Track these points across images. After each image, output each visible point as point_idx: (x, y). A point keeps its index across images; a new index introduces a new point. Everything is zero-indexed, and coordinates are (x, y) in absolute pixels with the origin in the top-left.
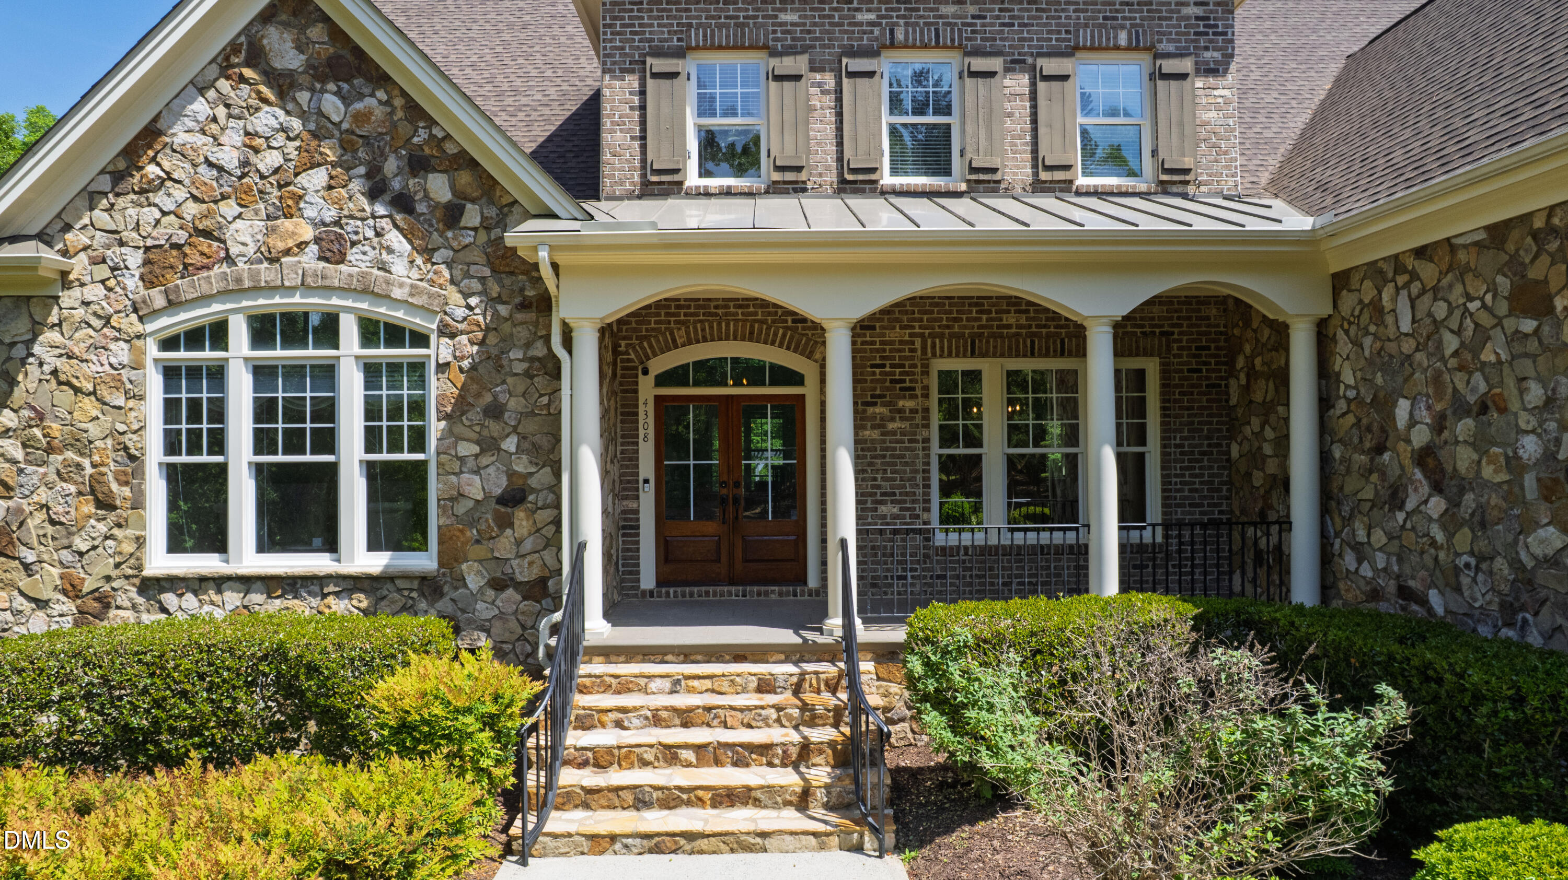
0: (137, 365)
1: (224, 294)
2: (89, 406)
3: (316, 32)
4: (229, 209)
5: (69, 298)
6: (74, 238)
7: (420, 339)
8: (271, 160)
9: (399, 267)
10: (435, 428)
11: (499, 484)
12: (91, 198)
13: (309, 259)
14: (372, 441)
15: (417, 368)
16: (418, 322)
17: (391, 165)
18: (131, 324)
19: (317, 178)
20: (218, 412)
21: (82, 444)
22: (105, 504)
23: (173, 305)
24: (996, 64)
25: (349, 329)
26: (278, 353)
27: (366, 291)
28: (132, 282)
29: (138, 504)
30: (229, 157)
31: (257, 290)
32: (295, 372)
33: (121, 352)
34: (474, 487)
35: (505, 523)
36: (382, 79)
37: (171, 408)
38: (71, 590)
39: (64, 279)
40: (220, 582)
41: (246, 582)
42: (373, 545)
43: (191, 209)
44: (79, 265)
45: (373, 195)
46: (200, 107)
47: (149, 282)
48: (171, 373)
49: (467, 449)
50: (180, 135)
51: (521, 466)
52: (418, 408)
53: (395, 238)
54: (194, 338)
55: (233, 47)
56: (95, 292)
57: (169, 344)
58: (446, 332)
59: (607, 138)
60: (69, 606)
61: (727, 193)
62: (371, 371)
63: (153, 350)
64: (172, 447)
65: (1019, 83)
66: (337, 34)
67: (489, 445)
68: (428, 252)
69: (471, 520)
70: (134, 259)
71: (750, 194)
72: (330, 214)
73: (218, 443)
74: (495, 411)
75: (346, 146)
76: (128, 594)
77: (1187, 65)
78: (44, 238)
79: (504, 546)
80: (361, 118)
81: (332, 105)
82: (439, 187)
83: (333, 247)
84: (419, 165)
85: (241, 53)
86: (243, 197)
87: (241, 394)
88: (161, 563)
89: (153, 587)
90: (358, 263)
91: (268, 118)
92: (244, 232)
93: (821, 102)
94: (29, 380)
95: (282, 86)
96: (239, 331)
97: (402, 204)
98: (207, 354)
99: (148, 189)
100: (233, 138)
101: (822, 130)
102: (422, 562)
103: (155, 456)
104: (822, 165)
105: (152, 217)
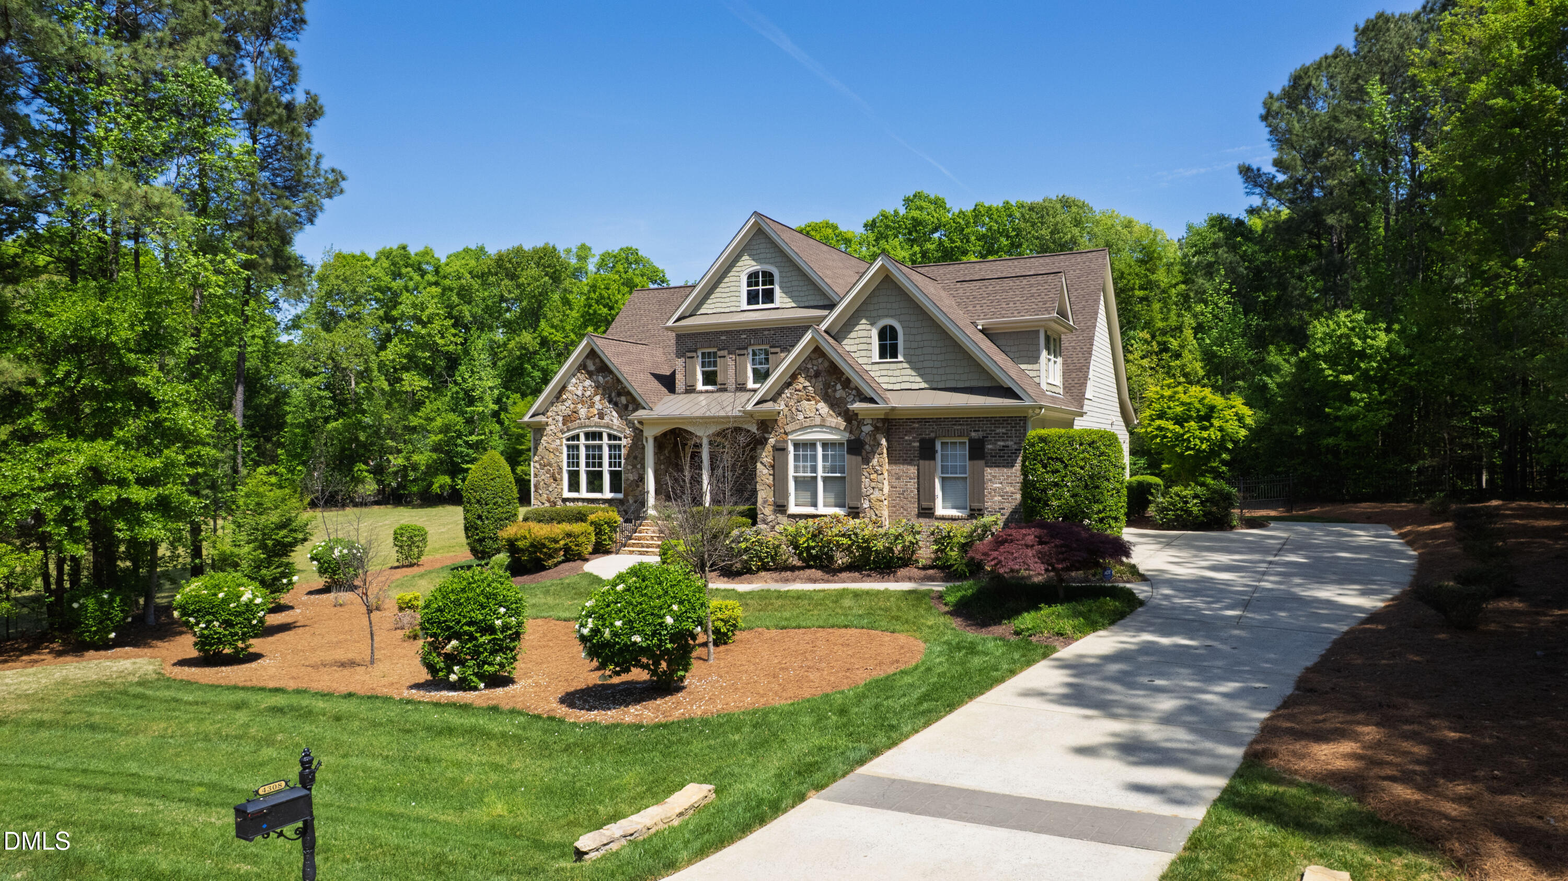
0: (561, 445)
1: (579, 428)
2: (552, 455)
3: (597, 361)
4: (580, 406)
5: (548, 428)
6: (549, 414)
7: (620, 439)
8: (588, 393)
9: (615, 421)
10: (623, 461)
11: (635, 476)
12: (552, 404)
13: (596, 419)
14: (610, 465)
15: (620, 446)
16: (619, 434)
17: (613, 395)
18: (560, 435)
19: (598, 398)
20: (578, 457)
21: (550, 465)
22: (555, 480)
23: (569, 430)
24: (778, 350)
25: (605, 436)
26: (591, 442)
27: (608, 427)
28: (560, 424)
29: (562, 480)
30: (579, 393)
31: (585, 426)
32: (594, 447)
33: (558, 442)
34: (630, 477)
35: (635, 486)
36: (611, 372)
37: (568, 456)
38: (549, 501)
39: (547, 424)
40: (578, 500)
41: (583, 500)
42: (610, 491)
43: (572, 406)
44: (550, 420)
45: (610, 402)
46: (574, 380)
47: (564, 424)
48: (568, 447)
49: (630, 467)
50: (570, 388)
51: (638, 471)
52: (620, 457)
53: (614, 413)
54: (572, 438)
55: (580, 365)
56: (553, 427)
57: (568, 440)
58: (626, 437)
59: (678, 377)
60: (547, 504)
61: (707, 392)
62: (610, 447)
63: (564, 442)
64: (568, 465)
66: (602, 361)
67: (633, 466)
68: (621, 417)
69: (630, 485)
70: (561, 419)
71: (712, 392)
72: (601, 407)
73: (578, 465)
74: (634, 458)
75: (604, 389)
76: (560, 502)
78: (543, 414)
80: (607, 383)
81: (601, 379)
82: (623, 400)
83: (601, 416)
84: (619, 394)
85: (582, 367)
86: (583, 403)
87: (583, 452)
88: (567, 494)
89: (565, 500)
90: (607, 419)
91: (588, 383)
92: (583, 412)
93: (731, 363)
94: (540, 448)
95: (590, 374)
96: (582, 437)
97: (616, 404)
98: (576, 442)
99: (564, 401)
100: (581, 388)
101: (731, 372)
102: (620, 496)
103: (565, 468)
104: (731, 383)
105: (564, 408)
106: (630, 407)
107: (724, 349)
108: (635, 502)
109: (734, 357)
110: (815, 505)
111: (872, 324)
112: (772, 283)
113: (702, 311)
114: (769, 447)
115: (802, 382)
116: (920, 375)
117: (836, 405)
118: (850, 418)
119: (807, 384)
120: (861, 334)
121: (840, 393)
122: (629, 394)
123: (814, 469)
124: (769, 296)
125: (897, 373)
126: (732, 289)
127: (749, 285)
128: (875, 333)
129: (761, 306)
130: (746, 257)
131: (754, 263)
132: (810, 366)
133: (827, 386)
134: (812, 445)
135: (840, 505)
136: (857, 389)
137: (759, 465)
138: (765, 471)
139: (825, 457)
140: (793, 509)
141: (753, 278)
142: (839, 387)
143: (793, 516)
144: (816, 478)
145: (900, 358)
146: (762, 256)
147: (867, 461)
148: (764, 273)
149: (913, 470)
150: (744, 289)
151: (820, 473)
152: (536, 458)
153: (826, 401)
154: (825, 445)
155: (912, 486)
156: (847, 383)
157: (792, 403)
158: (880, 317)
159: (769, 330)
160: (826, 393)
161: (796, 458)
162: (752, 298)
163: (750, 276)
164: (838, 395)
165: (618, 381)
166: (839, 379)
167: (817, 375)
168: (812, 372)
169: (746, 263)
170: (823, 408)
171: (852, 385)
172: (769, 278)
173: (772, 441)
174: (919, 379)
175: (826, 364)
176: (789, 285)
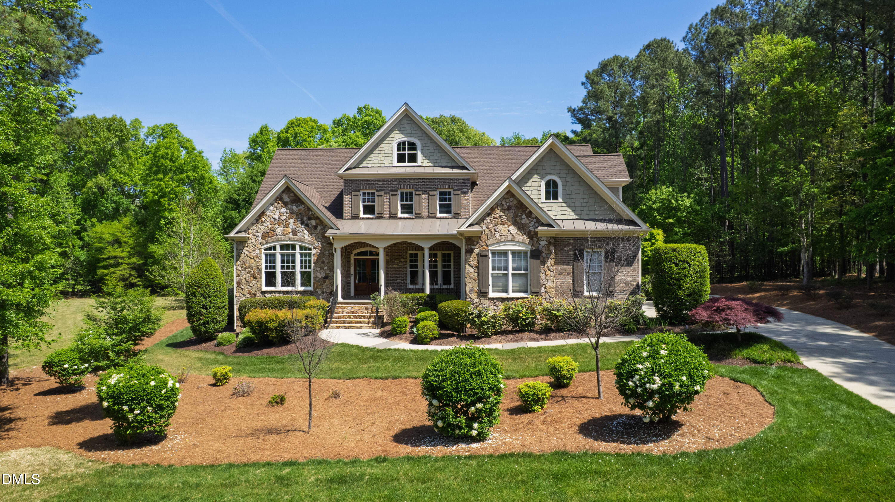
0: (261, 254)
1: (276, 241)
2: (252, 261)
3: (292, 195)
4: (277, 226)
5: (249, 242)
6: (250, 231)
7: (310, 249)
8: (284, 217)
9: (306, 237)
10: (313, 265)
11: (324, 275)
12: (253, 224)
13: (291, 235)
14: (302, 267)
15: (309, 255)
16: (310, 246)
17: (305, 219)
18: (260, 246)
19: (292, 221)
20: (274, 262)
21: (251, 268)
22: (255, 278)
23: (267, 243)
24: (421, 193)
25: (297, 247)
26: (285, 252)
27: (300, 241)
28: (260, 239)
29: (261, 278)
30: (276, 217)
31: (282, 240)
32: (288, 255)
33: (258, 251)
34: (319, 276)
35: (325, 282)
36: (303, 203)
37: (266, 262)
38: (249, 293)
39: (248, 239)
40: (275, 292)
41: (279, 292)
42: (302, 286)
43: (270, 226)
44: (251, 236)
45: (302, 224)
46: (271, 208)
47: (263, 239)
48: (266, 255)
49: (318, 269)
50: (268, 213)
51: (327, 272)
52: (310, 262)
53: (306, 232)
54: (270, 249)
55: (277, 197)
56: (253, 241)
57: (266, 250)
58: (315, 248)
59: (345, 208)
60: (249, 296)
61: (368, 218)
62: (302, 255)
63: (263, 251)
64: (266, 268)
65: (425, 196)
66: (295, 195)
67: (322, 268)
68: (311, 234)
69: (319, 281)
70: (260, 235)
71: (372, 219)
72: (294, 227)
73: (274, 267)
74: (323, 262)
75: (297, 215)
76: (259, 294)
77: (459, 192)
78: (245, 231)
79: (324, 286)
80: (300, 210)
81: (294, 208)
82: (313, 223)
83: (295, 233)
84: (310, 218)
85: (279, 199)
86: (279, 224)
87: (279, 259)
88: (264, 288)
89: (263, 293)
90: (299, 236)
91: (283, 210)
92: (279, 230)
93: (386, 200)
94: (242, 256)
95: (286, 204)
96: (278, 248)
97: (307, 225)
98: (273, 252)
99: (262, 222)
100: (277, 213)
101: (386, 206)
102: (310, 289)
103: (263, 270)
104: (386, 213)
105: (263, 228)
106: (319, 228)
107: (380, 191)
108: (323, 293)
109: (388, 196)
110: (506, 291)
111: (542, 178)
112: (415, 149)
113: (363, 165)
114: (474, 255)
115: (498, 212)
116: (573, 211)
117: (521, 227)
118: (532, 236)
119: (502, 214)
120: (534, 184)
121: (525, 220)
122: (317, 218)
123: (506, 268)
124: (413, 158)
125: (558, 209)
126: (386, 152)
127: (398, 149)
128: (543, 183)
129: (407, 164)
130: (396, 132)
131: (402, 136)
132: (504, 203)
133: (516, 216)
134: (505, 253)
135: (526, 291)
136: (536, 218)
137: (467, 267)
138: (472, 270)
139: (514, 261)
140: (491, 295)
141: (401, 146)
142: (524, 216)
143: (493, 299)
144: (507, 275)
145: (560, 200)
146: (407, 132)
147: (543, 263)
148: (410, 144)
149: (569, 269)
150: (395, 152)
151: (511, 271)
152: (239, 263)
153: (515, 225)
154: (514, 253)
155: (569, 278)
156: (530, 214)
157: (491, 226)
158: (547, 174)
159: (414, 180)
160: (515, 220)
161: (494, 261)
162: (401, 158)
163: (399, 145)
164: (523, 221)
165: (309, 209)
166: (524, 212)
167: (509, 208)
168: (505, 207)
169: (396, 135)
170: (513, 230)
171: (533, 216)
172: (412, 146)
173: (477, 251)
174: (572, 213)
175: (515, 202)
176: (427, 151)
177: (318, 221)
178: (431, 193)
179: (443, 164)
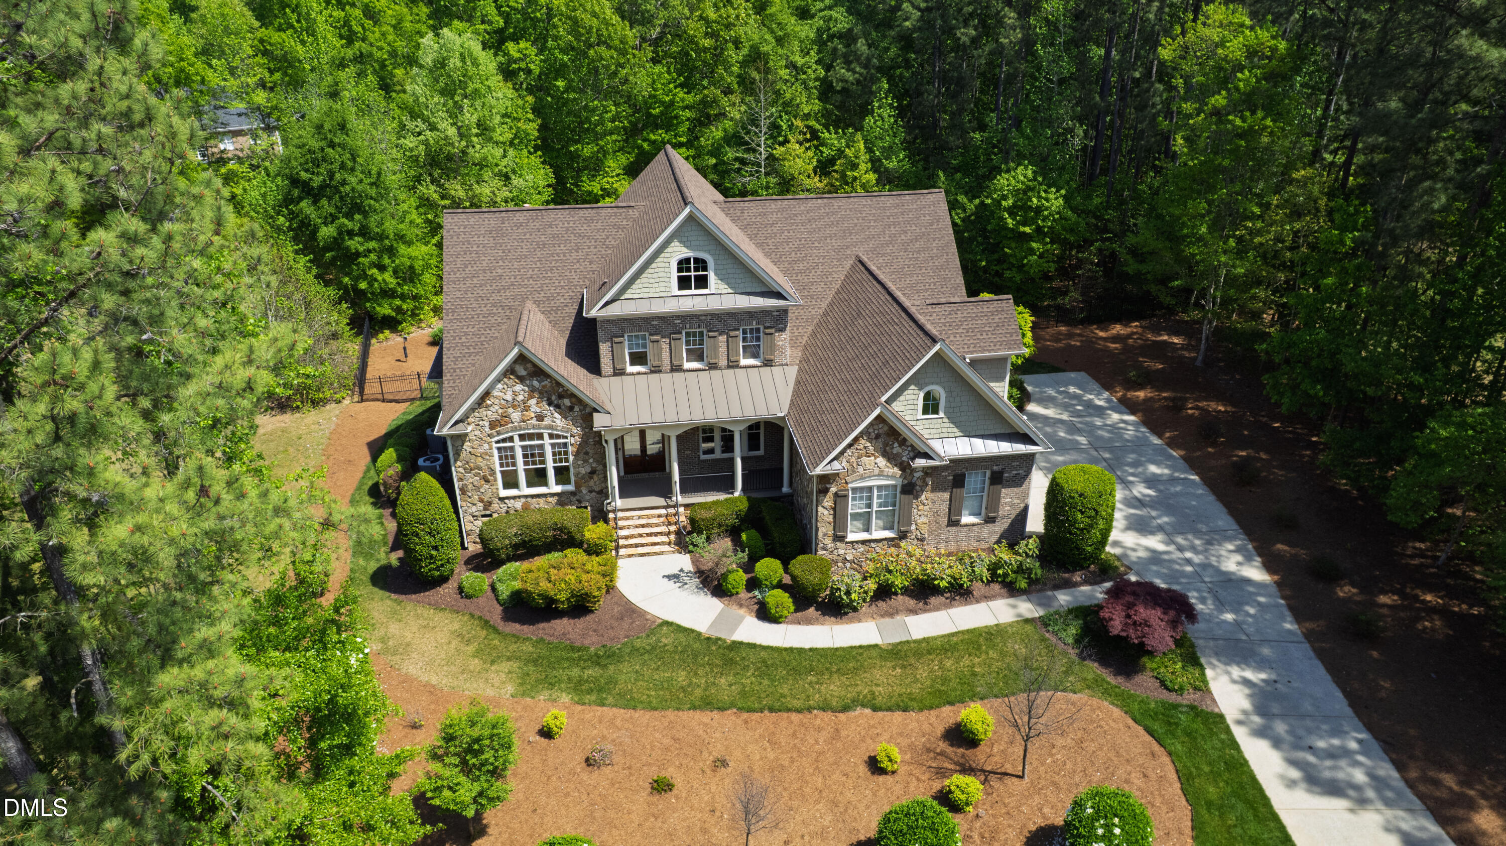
0: (491, 448)
1: (512, 431)
2: (480, 459)
3: (529, 365)
4: (511, 410)
5: (471, 435)
6: (471, 421)
8: (520, 398)
9: (559, 422)
10: (571, 458)
11: (589, 470)
12: (474, 411)
13: (534, 421)
14: (555, 461)
15: (565, 445)
16: (565, 434)
17: (553, 398)
18: (488, 439)
19: (533, 402)
20: (513, 457)
21: (479, 468)
22: (487, 481)
23: (499, 433)
24: (716, 334)
25: (546, 436)
26: (528, 443)
27: (549, 428)
28: (487, 429)
29: (495, 480)
30: (509, 397)
31: (521, 429)
32: (532, 447)
33: (486, 446)
34: (583, 471)
35: (591, 478)
36: (548, 376)
37: (501, 458)
38: (481, 501)
39: (470, 432)
40: (519, 497)
41: (526, 497)
42: (557, 484)
43: (500, 411)
44: (473, 427)
45: (550, 404)
46: (500, 386)
47: (491, 429)
48: (499, 449)
49: (580, 462)
50: (495, 393)
51: (594, 465)
52: (566, 453)
53: (556, 415)
54: (504, 440)
55: (507, 371)
56: (477, 433)
57: (497, 442)
58: (572, 436)
59: (602, 360)
60: (482, 505)
61: (639, 373)
62: (553, 445)
63: (494, 445)
64: (502, 465)
65: (723, 338)
66: (535, 365)
67: (585, 461)
68: (566, 418)
69: (583, 478)
70: (487, 424)
71: (645, 373)
72: (538, 410)
73: (514, 465)
74: (587, 453)
75: (541, 393)
76: (496, 501)
79: (591, 483)
80: (544, 387)
81: (536, 383)
82: (567, 402)
83: (540, 418)
84: (561, 397)
85: (510, 371)
86: (514, 407)
87: (519, 453)
88: (504, 493)
89: (502, 499)
90: (547, 421)
91: (519, 387)
92: (516, 415)
93: (665, 348)
94: (463, 455)
95: (521, 379)
96: (516, 438)
97: (557, 407)
98: (508, 444)
99: (488, 406)
100: (510, 392)
101: (666, 354)
102: (570, 488)
103: (498, 469)
104: (666, 364)
105: (492, 412)
106: (577, 409)
107: (655, 333)
108: (591, 492)
109: (668, 341)
110: (867, 529)
111: (920, 389)
112: (705, 269)
113: (626, 296)
114: (830, 494)
115: (863, 442)
116: (957, 427)
117: (891, 458)
118: (904, 467)
119: (868, 444)
120: (909, 397)
121: (897, 449)
122: (572, 396)
123: (869, 506)
124: (702, 282)
125: (938, 426)
126: (660, 275)
127: (680, 270)
128: (922, 395)
129: (693, 291)
130: (675, 243)
131: (685, 250)
132: (871, 430)
133: (886, 445)
134: (870, 489)
135: (891, 528)
136: (912, 446)
137: (820, 509)
138: (826, 512)
139: (879, 497)
140: (851, 537)
141: (683, 265)
142: (896, 445)
143: (852, 543)
144: (869, 514)
145: (941, 415)
146: (693, 243)
147: (917, 497)
148: (696, 260)
149: (946, 496)
150: (675, 275)
151: (875, 508)
152: (459, 463)
153: (883, 456)
154: (880, 488)
155: (945, 507)
156: (903, 442)
157: (853, 459)
158: (927, 385)
159: (706, 315)
160: (885, 451)
161: (854, 499)
162: (684, 283)
163: (680, 263)
164: (895, 451)
165: (558, 384)
166: (897, 440)
167: (877, 437)
168: (873, 435)
169: (676, 249)
170: (882, 461)
171: (908, 444)
172: (701, 264)
173: (833, 489)
174: (955, 430)
175: (886, 428)
176: (724, 272)
177: (574, 400)
178: (732, 333)
179: (749, 290)
